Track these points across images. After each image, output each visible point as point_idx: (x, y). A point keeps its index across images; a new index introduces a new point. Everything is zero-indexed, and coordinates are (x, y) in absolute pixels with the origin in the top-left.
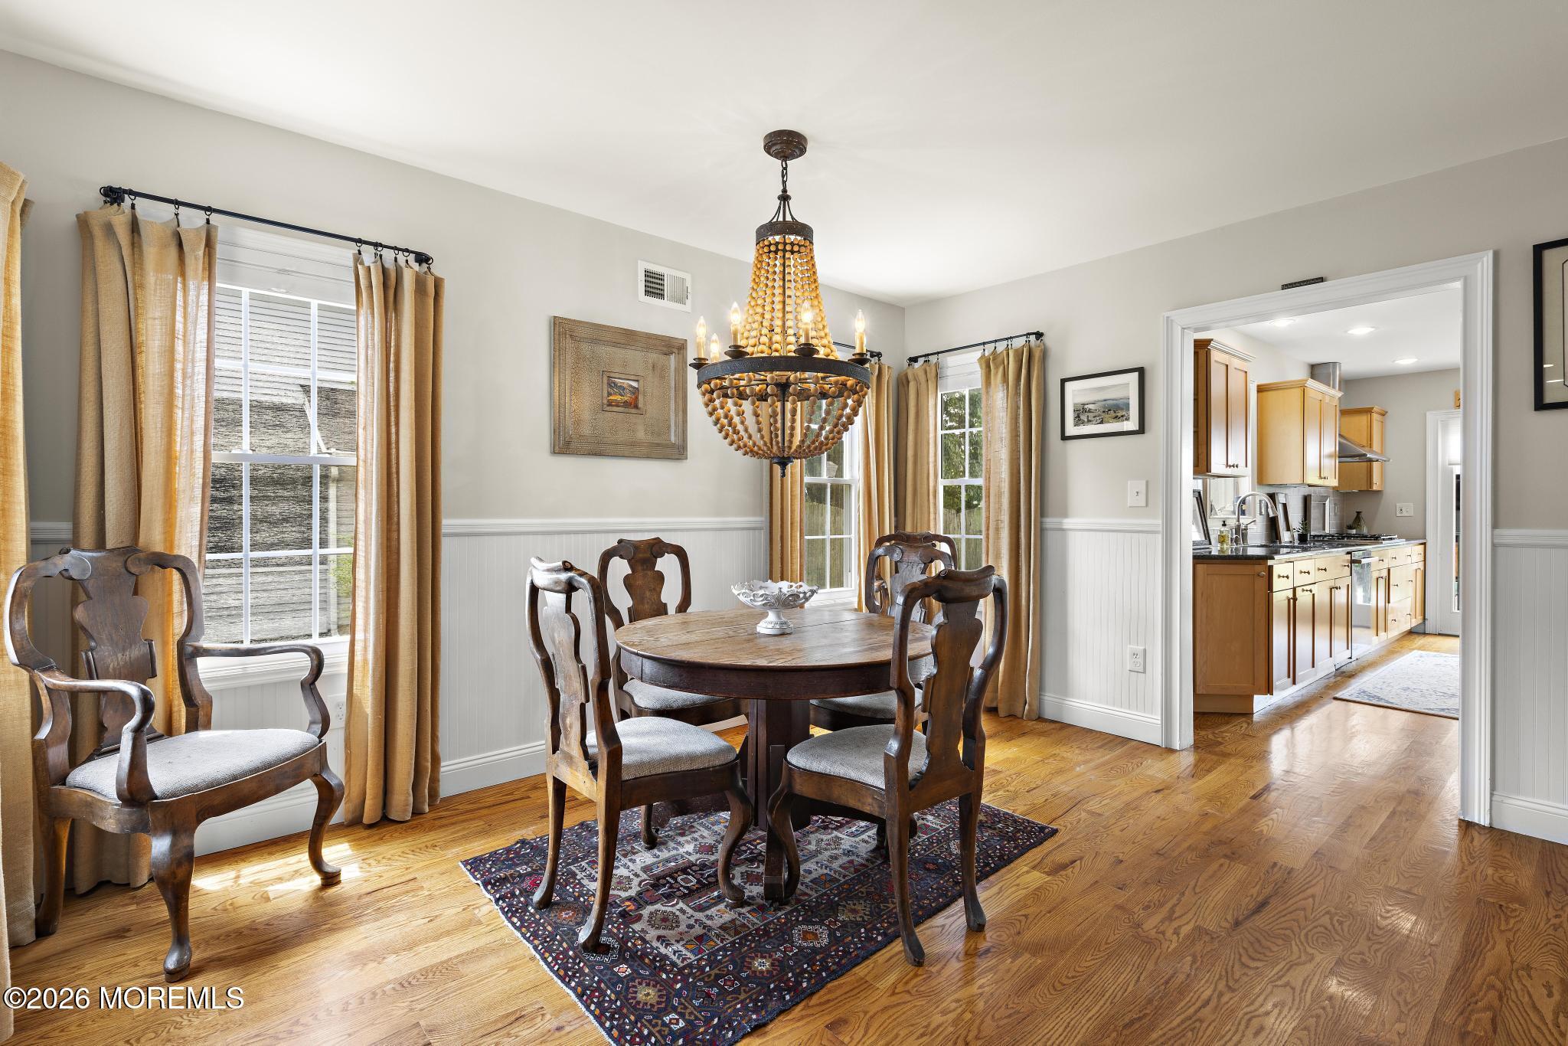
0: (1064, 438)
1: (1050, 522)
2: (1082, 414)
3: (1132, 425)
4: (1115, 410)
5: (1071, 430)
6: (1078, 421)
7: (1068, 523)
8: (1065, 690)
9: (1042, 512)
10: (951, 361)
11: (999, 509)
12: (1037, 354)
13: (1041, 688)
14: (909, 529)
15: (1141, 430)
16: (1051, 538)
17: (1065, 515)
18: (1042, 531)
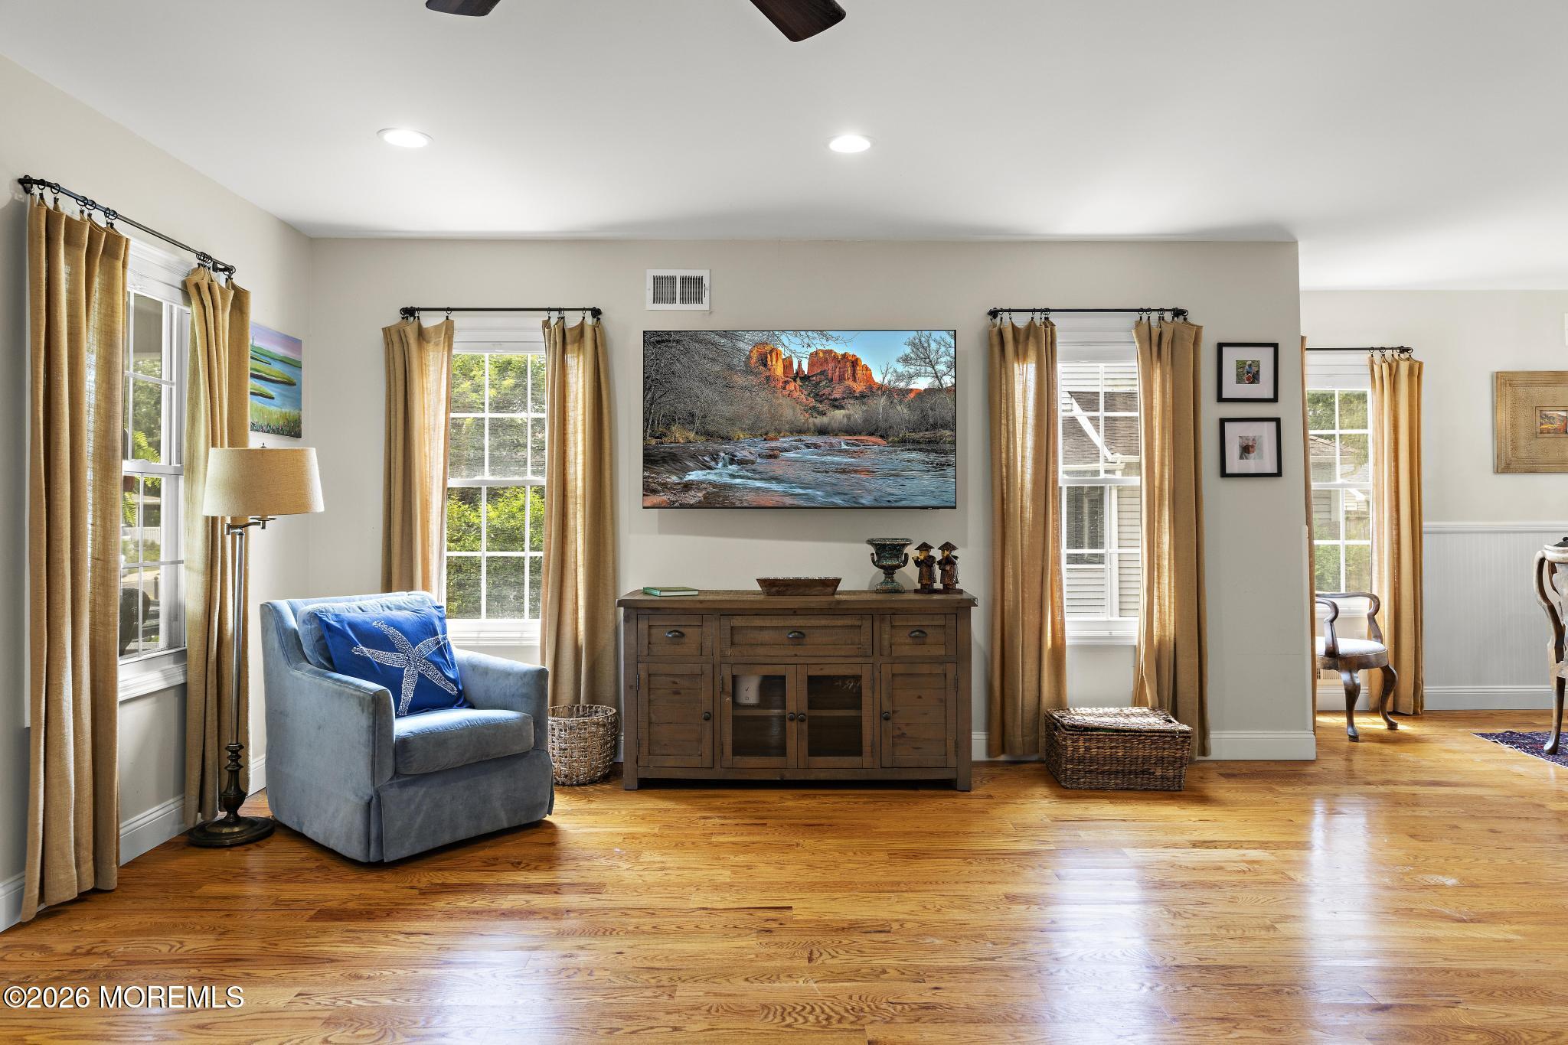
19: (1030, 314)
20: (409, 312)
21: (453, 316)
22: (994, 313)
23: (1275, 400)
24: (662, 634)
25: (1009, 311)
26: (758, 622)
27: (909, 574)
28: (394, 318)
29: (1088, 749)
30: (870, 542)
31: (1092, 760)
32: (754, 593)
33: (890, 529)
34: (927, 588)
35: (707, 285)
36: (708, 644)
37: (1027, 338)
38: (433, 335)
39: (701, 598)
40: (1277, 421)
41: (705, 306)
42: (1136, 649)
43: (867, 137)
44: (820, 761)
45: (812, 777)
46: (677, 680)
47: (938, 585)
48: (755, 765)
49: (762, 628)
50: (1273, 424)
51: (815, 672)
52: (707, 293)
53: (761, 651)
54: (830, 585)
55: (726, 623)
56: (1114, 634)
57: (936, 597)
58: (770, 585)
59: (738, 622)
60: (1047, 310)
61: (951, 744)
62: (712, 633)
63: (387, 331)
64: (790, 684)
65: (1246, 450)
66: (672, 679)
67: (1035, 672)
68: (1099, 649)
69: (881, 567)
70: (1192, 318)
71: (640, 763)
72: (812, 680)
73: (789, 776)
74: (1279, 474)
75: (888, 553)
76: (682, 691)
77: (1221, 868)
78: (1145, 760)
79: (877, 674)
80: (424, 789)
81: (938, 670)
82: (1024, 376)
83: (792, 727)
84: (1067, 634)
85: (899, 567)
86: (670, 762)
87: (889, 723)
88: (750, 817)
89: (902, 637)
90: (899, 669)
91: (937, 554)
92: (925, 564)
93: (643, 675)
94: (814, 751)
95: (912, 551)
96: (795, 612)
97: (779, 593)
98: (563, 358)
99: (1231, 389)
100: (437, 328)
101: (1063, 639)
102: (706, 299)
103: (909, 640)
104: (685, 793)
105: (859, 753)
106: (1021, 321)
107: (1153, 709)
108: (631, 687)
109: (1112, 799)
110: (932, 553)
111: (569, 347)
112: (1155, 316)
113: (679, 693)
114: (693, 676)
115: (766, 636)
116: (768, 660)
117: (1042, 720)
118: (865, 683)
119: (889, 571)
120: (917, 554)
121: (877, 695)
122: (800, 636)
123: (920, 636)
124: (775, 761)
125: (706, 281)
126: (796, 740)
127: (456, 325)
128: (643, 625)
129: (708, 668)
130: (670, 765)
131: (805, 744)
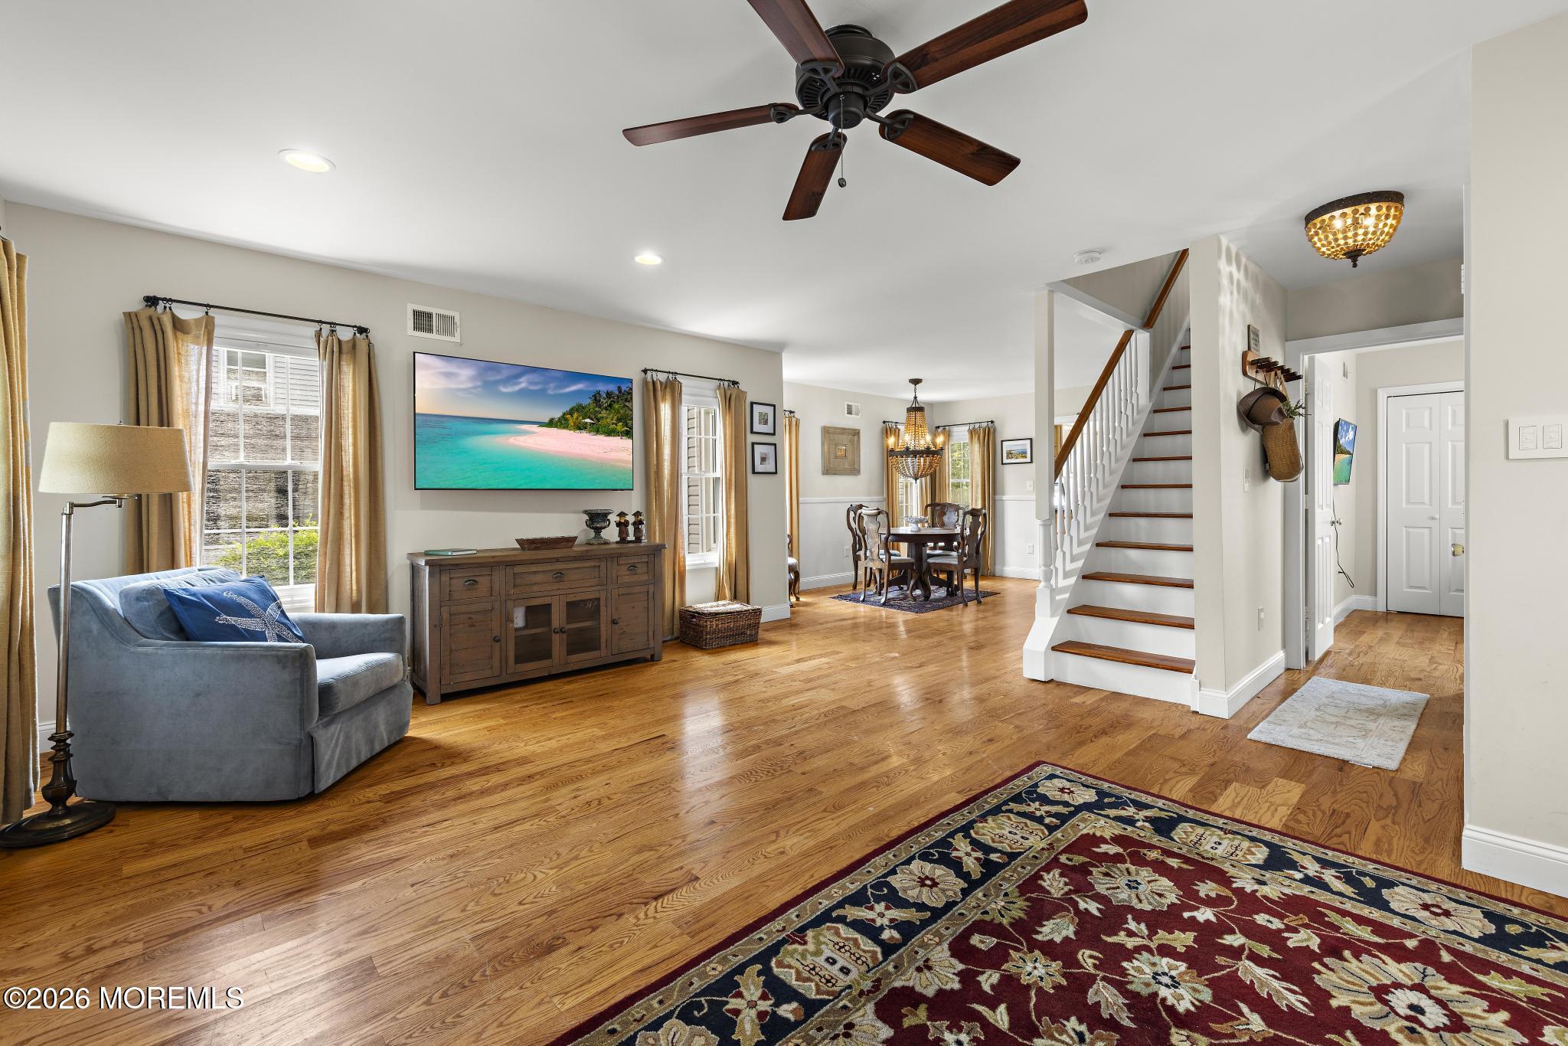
0: (1003, 464)
1: (998, 497)
2: (1010, 454)
3: (1028, 460)
4: (1023, 454)
5: (1005, 461)
6: (1008, 457)
7: (1005, 497)
8: (1003, 564)
9: (995, 493)
10: (955, 429)
11: (977, 493)
12: (992, 431)
13: (995, 564)
14: (937, 501)
15: (1031, 462)
16: (998, 504)
17: (1003, 494)
18: (994, 501)
19: (666, 375)
20: (152, 301)
21: (212, 312)
22: (645, 371)
23: (774, 434)
24: (458, 584)
25: (656, 371)
26: (533, 568)
27: (611, 534)
28: (136, 305)
29: (717, 625)
30: (586, 512)
31: (720, 631)
32: (515, 549)
33: (597, 504)
34: (623, 539)
35: (458, 324)
36: (496, 587)
37: (666, 388)
38: (193, 327)
39: (478, 555)
40: (775, 445)
41: (457, 339)
42: (717, 569)
43: (661, 257)
44: (575, 657)
45: (570, 669)
46: (472, 616)
47: (631, 538)
48: (532, 668)
49: (535, 573)
50: (773, 447)
51: (571, 598)
52: (458, 329)
53: (535, 588)
54: (570, 541)
55: (509, 570)
56: (708, 561)
57: (631, 545)
58: (527, 544)
59: (518, 569)
60: (676, 373)
61: (651, 633)
62: (499, 578)
63: (129, 316)
64: (555, 610)
65: (763, 459)
66: (468, 616)
67: (672, 587)
68: (700, 570)
69: (592, 528)
70: (742, 387)
71: (443, 682)
72: (570, 605)
73: (554, 672)
74: (776, 473)
75: (596, 520)
76: (476, 624)
77: (820, 669)
78: (743, 626)
79: (609, 595)
80: (339, 726)
81: (644, 589)
82: (665, 409)
83: (556, 638)
84: (687, 563)
85: (605, 528)
86: (467, 677)
87: (617, 626)
88: (557, 700)
89: (624, 571)
90: (623, 591)
91: (631, 519)
92: (622, 525)
93: (445, 615)
94: (570, 652)
95: (613, 518)
96: (558, 560)
97: (536, 549)
98: (339, 364)
99: (757, 427)
100: (198, 321)
101: (685, 566)
102: (457, 334)
103: (628, 572)
104: (481, 697)
105: (598, 648)
106: (662, 377)
107: (731, 600)
108: (435, 626)
109: (741, 649)
110: (627, 518)
111: (344, 357)
112: (726, 383)
113: (474, 626)
114: (485, 611)
115: (539, 578)
116: (540, 594)
117: (677, 614)
118: (602, 603)
119: (598, 530)
120: (618, 519)
121: (609, 610)
122: (559, 575)
123: (633, 567)
124: (546, 663)
125: (457, 320)
126: (558, 645)
127: (216, 321)
128: (445, 578)
129: (497, 605)
130: (468, 679)
131: (565, 648)
